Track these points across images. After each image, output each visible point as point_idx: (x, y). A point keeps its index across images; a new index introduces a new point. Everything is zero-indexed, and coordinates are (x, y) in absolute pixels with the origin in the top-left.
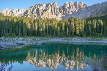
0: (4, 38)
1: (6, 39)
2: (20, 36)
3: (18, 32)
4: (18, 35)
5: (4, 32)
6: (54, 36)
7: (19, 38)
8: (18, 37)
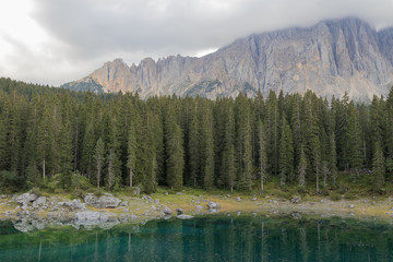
0: (32, 197)
1: (41, 200)
2: (111, 189)
3: (105, 167)
4: (103, 184)
5: (40, 169)
6: (301, 192)
7: (103, 199)
8: (99, 195)
